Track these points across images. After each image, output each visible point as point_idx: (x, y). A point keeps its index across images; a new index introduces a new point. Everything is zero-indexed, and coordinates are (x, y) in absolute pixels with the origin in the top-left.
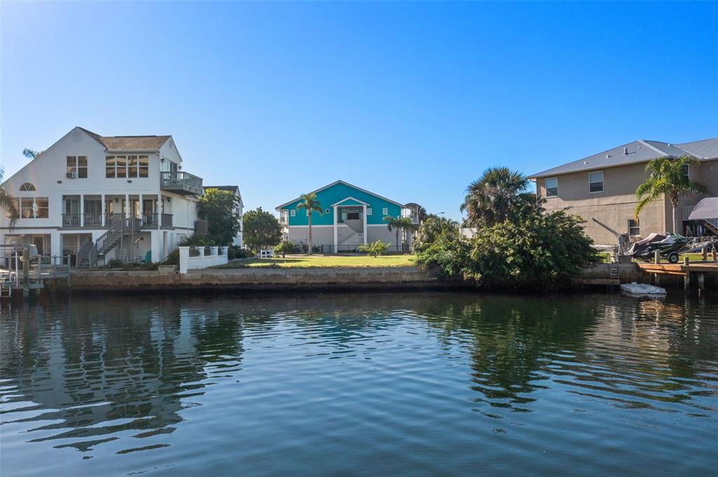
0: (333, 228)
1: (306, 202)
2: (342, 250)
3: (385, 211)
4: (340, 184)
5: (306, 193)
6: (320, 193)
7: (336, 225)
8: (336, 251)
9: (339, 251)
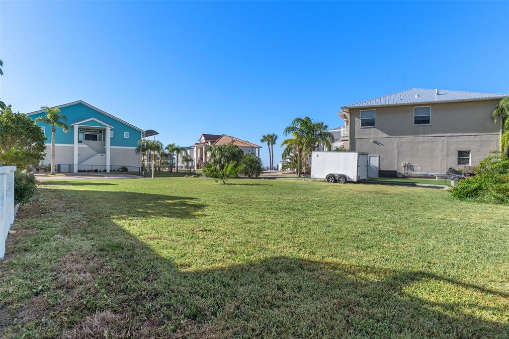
0: (73, 147)
1: (49, 116)
2: (82, 170)
3: (126, 135)
4: (80, 105)
5: (50, 107)
6: (63, 108)
7: (76, 145)
8: (76, 171)
9: (79, 171)
